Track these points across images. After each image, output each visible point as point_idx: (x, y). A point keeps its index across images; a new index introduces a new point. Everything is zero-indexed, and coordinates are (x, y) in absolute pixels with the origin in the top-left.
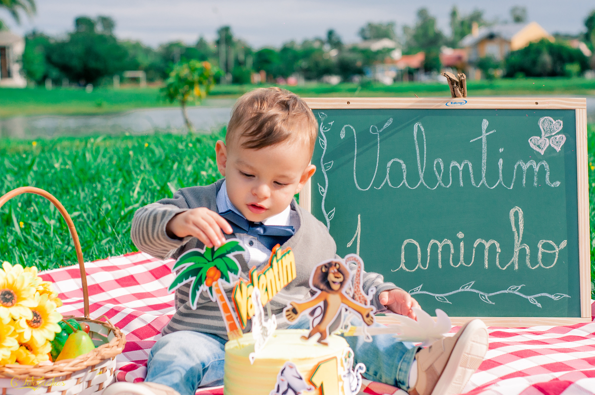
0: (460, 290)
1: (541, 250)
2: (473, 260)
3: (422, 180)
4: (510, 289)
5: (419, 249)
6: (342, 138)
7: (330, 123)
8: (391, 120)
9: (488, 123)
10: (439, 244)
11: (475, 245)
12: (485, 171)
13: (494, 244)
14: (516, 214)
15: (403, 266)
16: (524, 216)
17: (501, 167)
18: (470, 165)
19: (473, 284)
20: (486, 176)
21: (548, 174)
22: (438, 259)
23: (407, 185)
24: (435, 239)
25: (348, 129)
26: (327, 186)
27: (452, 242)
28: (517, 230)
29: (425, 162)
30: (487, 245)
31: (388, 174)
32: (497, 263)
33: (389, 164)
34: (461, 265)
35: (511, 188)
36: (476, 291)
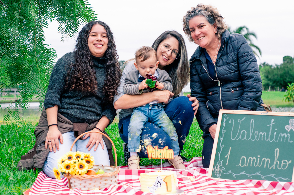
0: (256, 174)
1: (283, 163)
2: (261, 165)
3: (250, 138)
4: (271, 175)
5: (246, 159)
6: (230, 123)
7: (227, 118)
8: (245, 118)
9: (273, 120)
11: (263, 160)
12: (270, 136)
13: (268, 160)
14: (277, 151)
15: (240, 165)
16: (279, 152)
17: (275, 135)
18: (266, 134)
19: (260, 172)
20: (270, 138)
21: (289, 138)
22: (251, 164)
23: (246, 139)
24: (251, 157)
25: (232, 120)
26: (223, 138)
27: (256, 158)
28: (276, 156)
29: (252, 132)
30: (266, 160)
31: (241, 135)
32: (268, 166)
33: (242, 132)
34: (257, 166)
35: (277, 142)
36: (260, 175)
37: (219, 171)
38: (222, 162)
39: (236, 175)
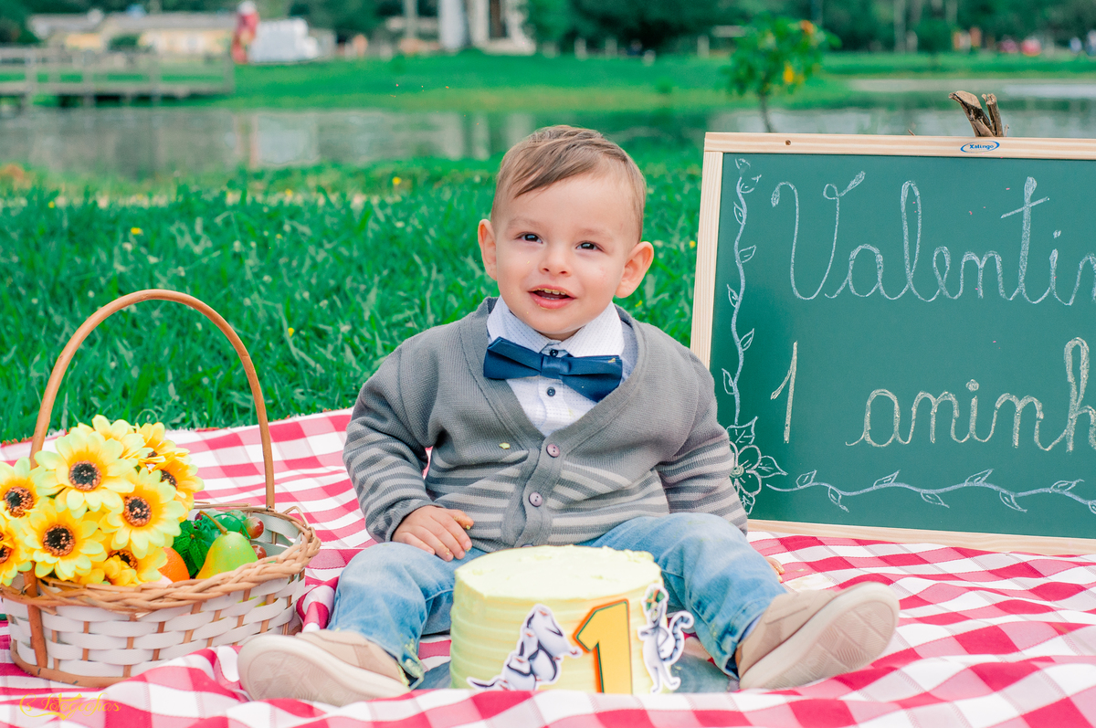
0: (967, 483)
2: (992, 432)
3: (910, 284)
4: (1056, 487)
5: (897, 406)
6: (774, 205)
7: (754, 179)
8: (862, 175)
9: (1035, 185)
10: (933, 399)
11: (998, 405)
12: (1024, 270)
13: (1032, 403)
14: (1076, 350)
15: (866, 436)
16: (1090, 355)
17: (1054, 265)
18: (998, 259)
19: (989, 474)
20: (1025, 281)
22: (929, 427)
23: (883, 292)
24: (926, 390)
25: (785, 190)
26: (742, 289)
27: (957, 399)
28: (1075, 380)
29: (917, 251)
30: (1020, 406)
31: (850, 272)
32: (1036, 438)
33: (854, 254)
34: (971, 438)
35: (1070, 304)
36: (995, 488)
37: (745, 476)
38: (753, 423)
39: (848, 494)
